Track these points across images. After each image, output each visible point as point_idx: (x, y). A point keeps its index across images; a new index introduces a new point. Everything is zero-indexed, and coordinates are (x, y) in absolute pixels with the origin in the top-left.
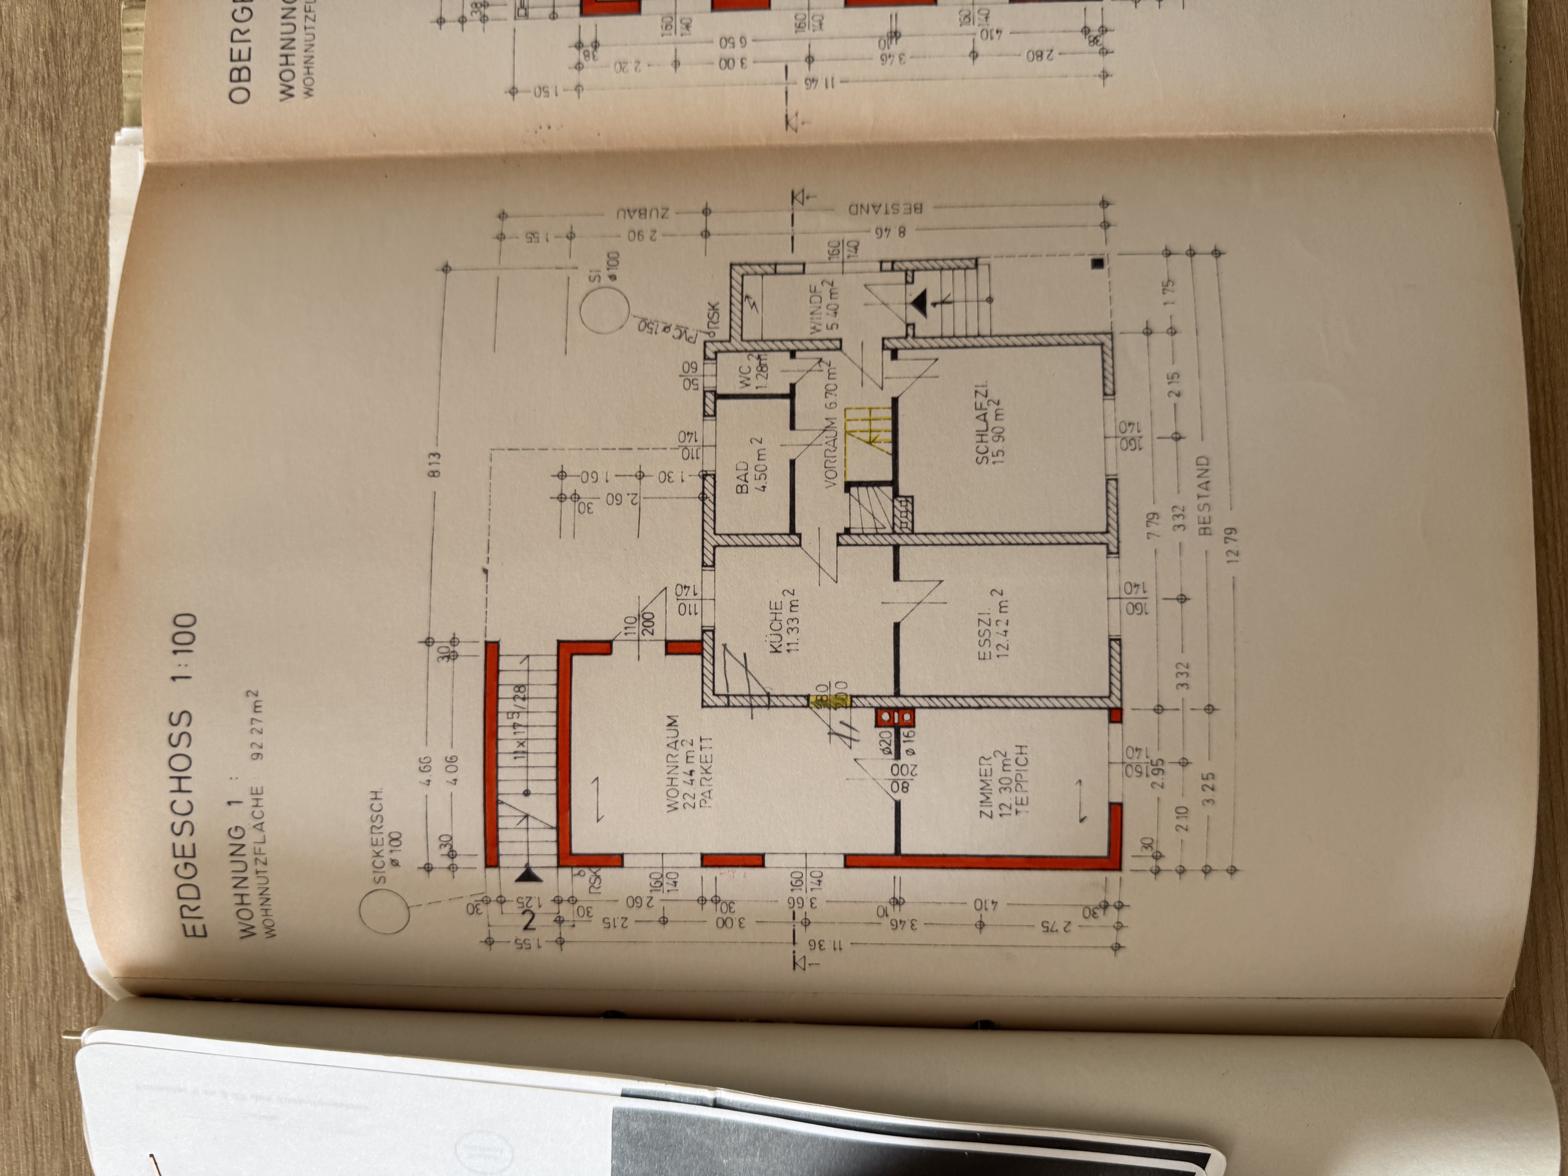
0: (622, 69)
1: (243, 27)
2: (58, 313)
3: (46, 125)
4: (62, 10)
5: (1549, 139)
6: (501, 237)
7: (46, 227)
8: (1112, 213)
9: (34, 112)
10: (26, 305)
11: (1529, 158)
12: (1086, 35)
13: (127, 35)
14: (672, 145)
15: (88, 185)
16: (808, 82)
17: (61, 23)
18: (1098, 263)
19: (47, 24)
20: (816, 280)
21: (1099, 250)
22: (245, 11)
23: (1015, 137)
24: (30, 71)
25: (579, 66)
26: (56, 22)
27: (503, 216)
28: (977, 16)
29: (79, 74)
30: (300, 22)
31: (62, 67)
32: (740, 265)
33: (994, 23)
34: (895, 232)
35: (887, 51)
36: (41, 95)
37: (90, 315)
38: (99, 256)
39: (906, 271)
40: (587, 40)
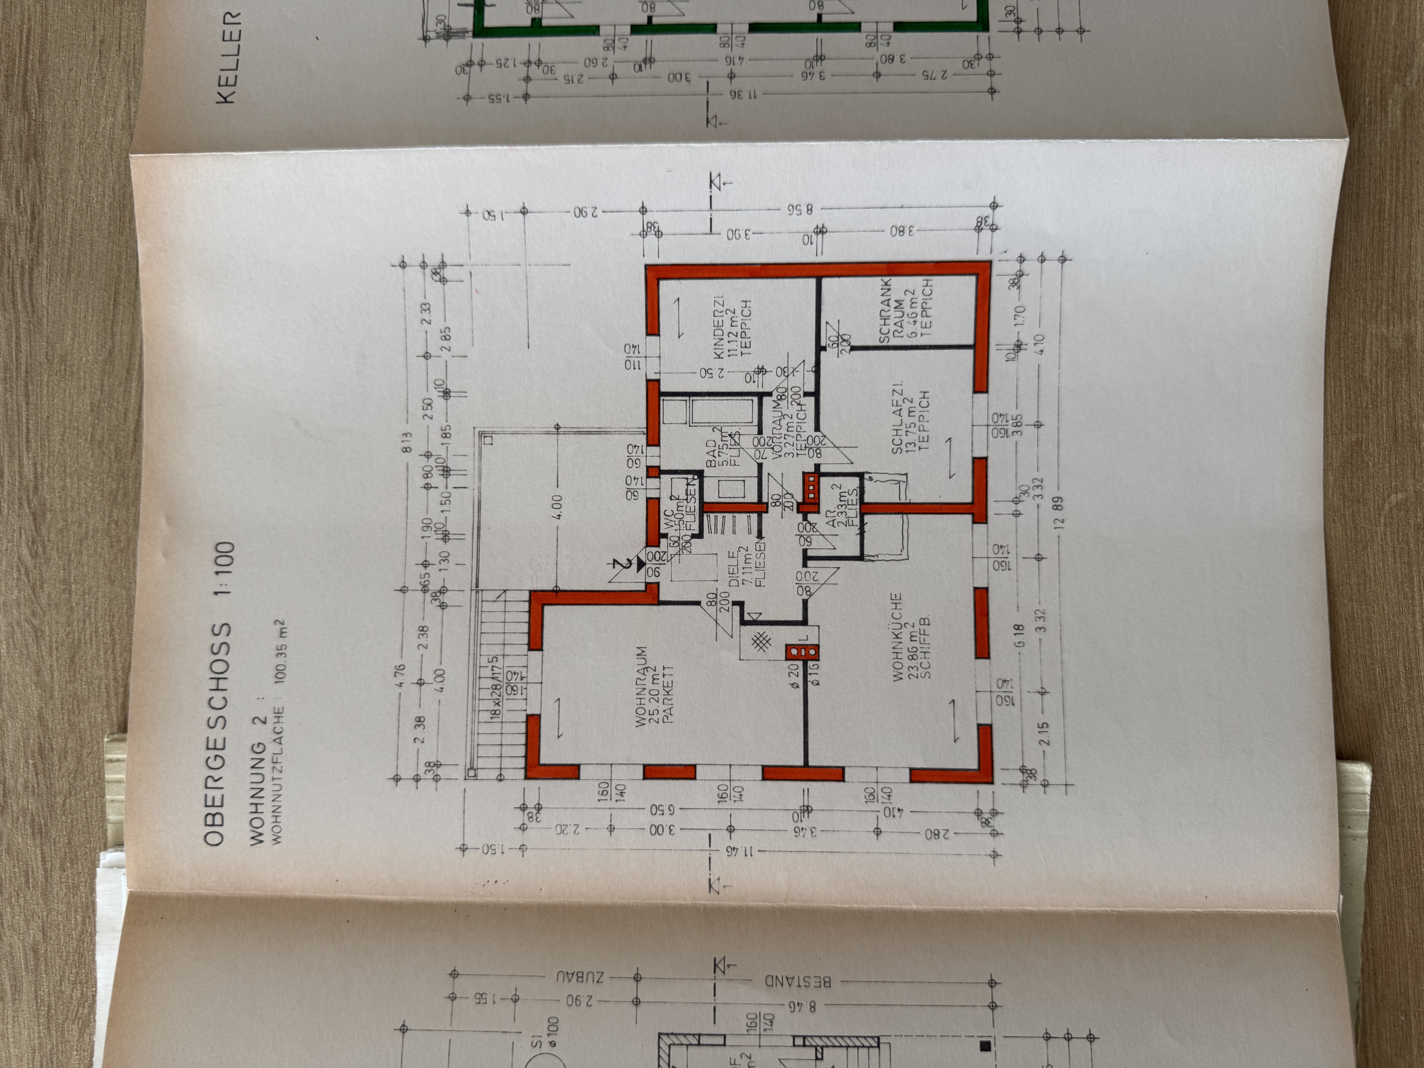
0: (562, 832)
1: (216, 774)
2: (49, 1001)
3: (37, 831)
4: (50, 726)
5: (1386, 899)
6: (453, 998)
7: (37, 922)
8: (1000, 995)
9: (25, 817)
10: (20, 992)
11: (1368, 916)
12: (978, 816)
13: (110, 765)
14: (607, 900)
15: (76, 887)
16: (729, 850)
17: (49, 738)
18: (985, 1047)
19: (36, 739)
20: (735, 1053)
21: (987, 1033)
22: (218, 758)
23: (914, 907)
24: (21, 780)
25: (523, 828)
26: (44, 737)
27: (454, 974)
28: (881, 794)
29: (66, 786)
30: (267, 772)
31: (50, 779)
32: (668, 1035)
33: (896, 802)
34: (806, 1008)
35: (800, 825)
36: (32, 804)
37: (79, 1005)
38: (86, 952)
39: (816, 1047)
40: (531, 803)
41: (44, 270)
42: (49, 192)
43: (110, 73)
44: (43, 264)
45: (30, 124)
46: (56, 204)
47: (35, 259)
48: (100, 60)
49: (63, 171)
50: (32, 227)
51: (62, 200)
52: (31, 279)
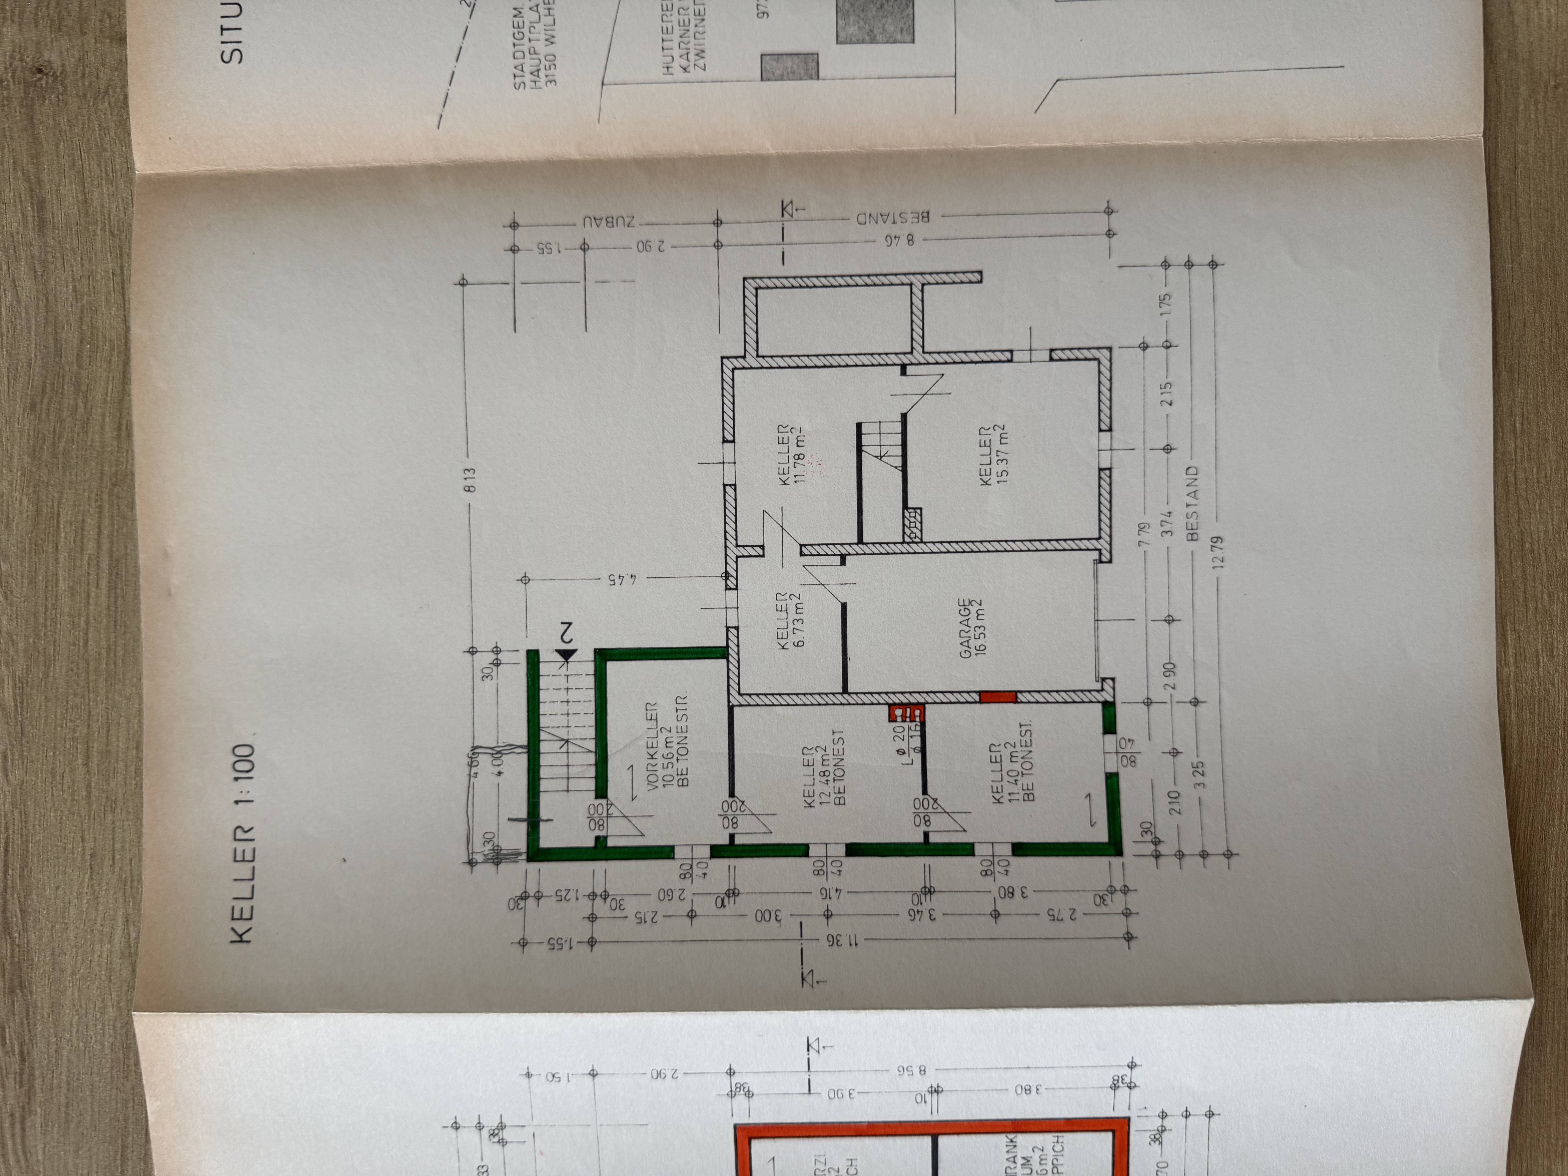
41: (38, 1120)
42: (39, 1029)
43: (104, 892)
44: (36, 1112)
45: (13, 951)
46: (49, 1043)
47: (27, 1106)
48: (91, 876)
49: (55, 1006)
50: (22, 1070)
51: (54, 1040)
52: (23, 1130)
